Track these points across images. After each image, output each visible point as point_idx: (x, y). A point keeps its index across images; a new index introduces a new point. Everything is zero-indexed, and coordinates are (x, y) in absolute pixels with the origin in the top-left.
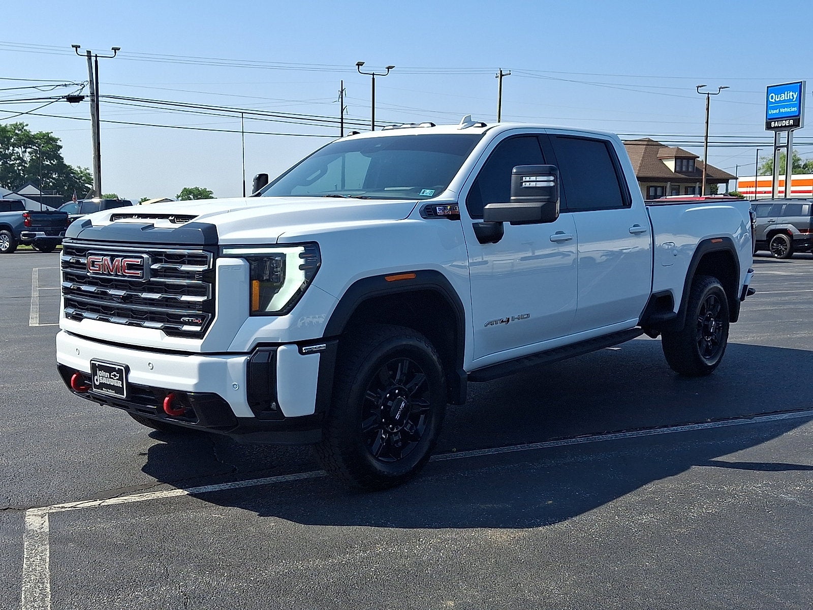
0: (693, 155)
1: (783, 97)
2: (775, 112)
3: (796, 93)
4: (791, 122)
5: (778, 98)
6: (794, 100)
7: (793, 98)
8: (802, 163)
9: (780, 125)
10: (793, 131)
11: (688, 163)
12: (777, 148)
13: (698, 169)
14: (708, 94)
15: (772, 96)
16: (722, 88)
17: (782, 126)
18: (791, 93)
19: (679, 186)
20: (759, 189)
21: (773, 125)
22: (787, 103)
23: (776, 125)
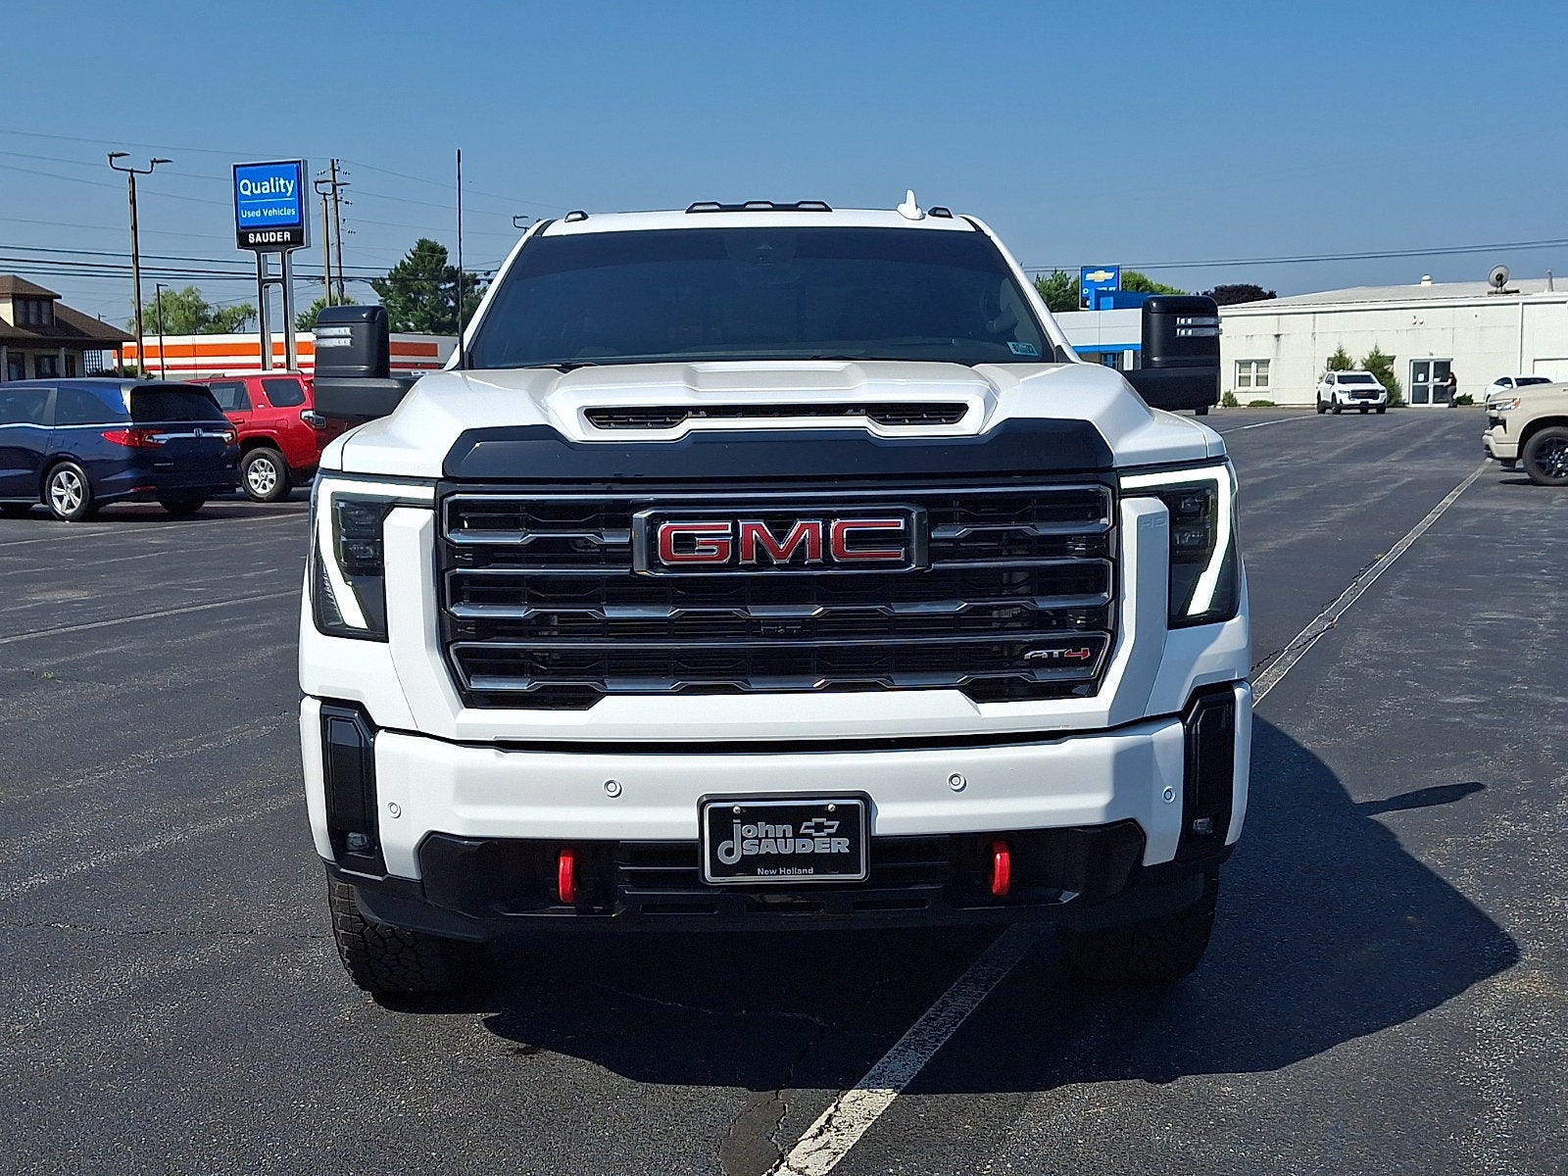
0: (48, 291)
1: (266, 187)
2: (252, 214)
3: (292, 182)
4: (287, 236)
5: (256, 189)
6: (288, 194)
7: (287, 191)
8: (211, 313)
9: (266, 241)
10: (290, 252)
11: (40, 308)
12: (263, 283)
13: (61, 321)
14: (132, 171)
15: (245, 184)
16: (158, 162)
17: (269, 243)
18: (282, 182)
19: (23, 354)
20: (168, 361)
21: (251, 239)
22: (276, 199)
23: (258, 239)
